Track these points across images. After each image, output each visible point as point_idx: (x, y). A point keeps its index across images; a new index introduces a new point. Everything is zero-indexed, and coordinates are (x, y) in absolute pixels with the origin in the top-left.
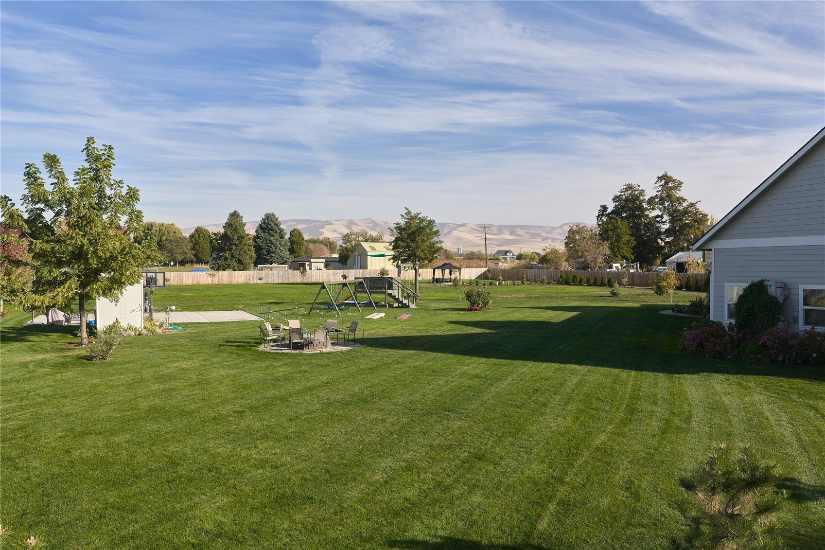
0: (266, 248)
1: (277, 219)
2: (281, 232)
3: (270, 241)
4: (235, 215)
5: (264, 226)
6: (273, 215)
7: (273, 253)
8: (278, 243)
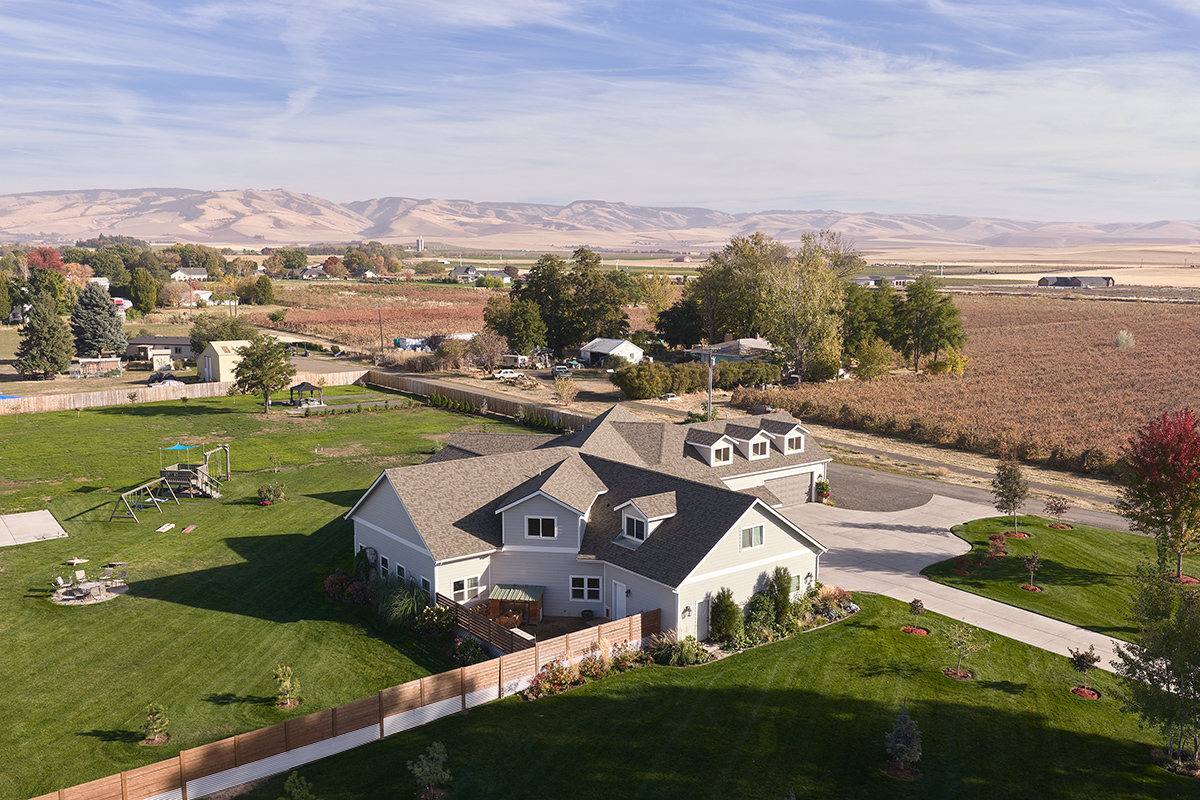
0: (91, 330)
3: (96, 321)
5: (86, 300)
7: (101, 336)
8: (107, 324)
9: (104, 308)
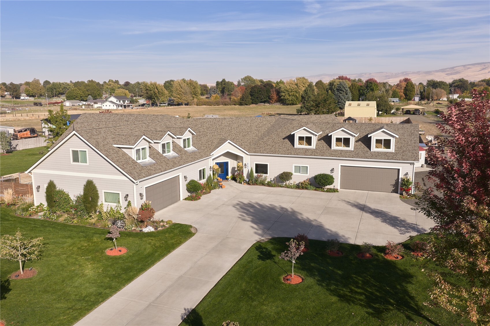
9: (344, 92)
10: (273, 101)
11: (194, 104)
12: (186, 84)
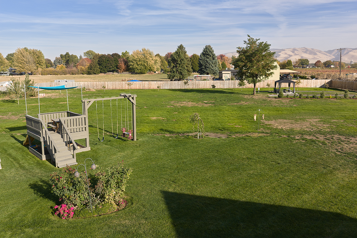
0: (205, 65)
1: (211, 49)
2: (213, 56)
3: (207, 61)
4: (181, 47)
5: (204, 53)
6: (209, 46)
7: (208, 68)
8: (211, 62)
10: (121, 70)
11: (38, 74)
12: (28, 53)
